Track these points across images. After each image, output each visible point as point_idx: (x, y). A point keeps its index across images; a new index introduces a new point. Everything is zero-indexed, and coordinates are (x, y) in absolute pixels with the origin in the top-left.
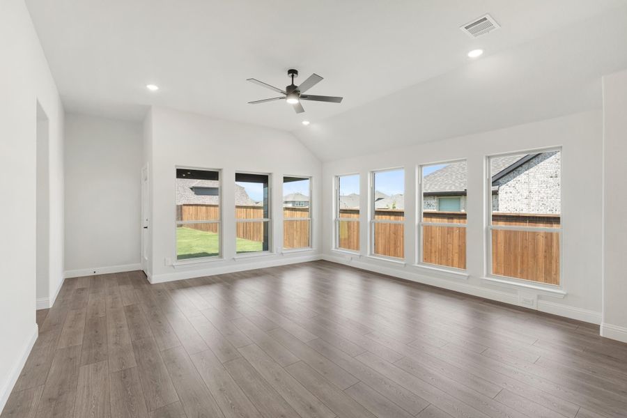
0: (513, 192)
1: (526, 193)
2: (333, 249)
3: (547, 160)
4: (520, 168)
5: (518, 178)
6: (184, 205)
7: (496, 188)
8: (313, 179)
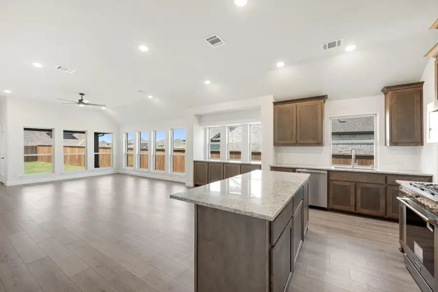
2: (124, 167)
6: (38, 146)
8: (114, 134)
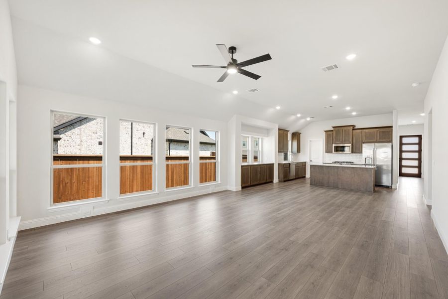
0: (70, 140)
1: (78, 142)
3: (91, 122)
4: (75, 124)
5: (73, 131)
7: (57, 136)
